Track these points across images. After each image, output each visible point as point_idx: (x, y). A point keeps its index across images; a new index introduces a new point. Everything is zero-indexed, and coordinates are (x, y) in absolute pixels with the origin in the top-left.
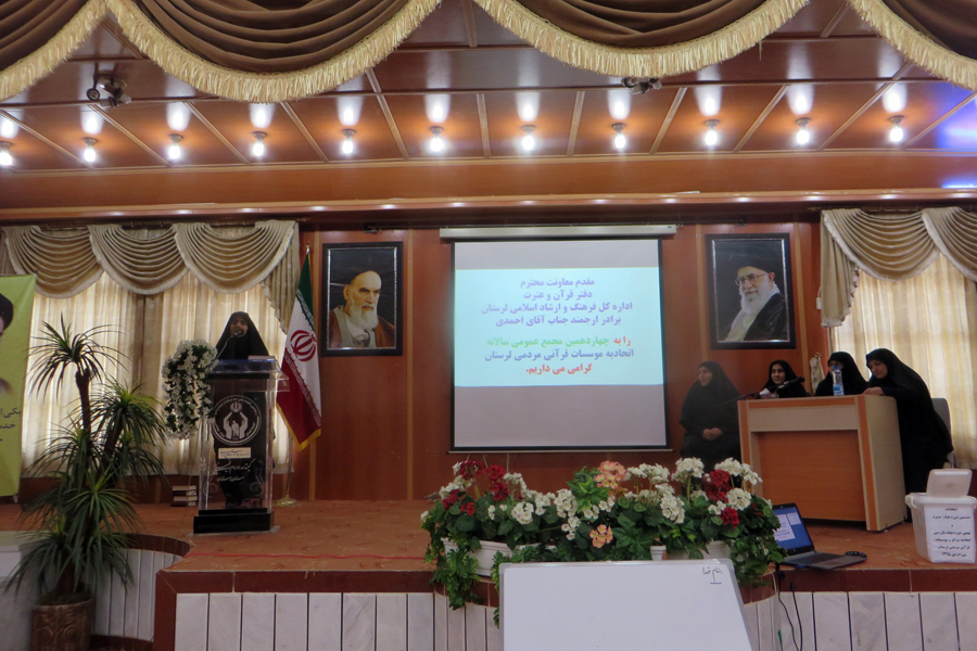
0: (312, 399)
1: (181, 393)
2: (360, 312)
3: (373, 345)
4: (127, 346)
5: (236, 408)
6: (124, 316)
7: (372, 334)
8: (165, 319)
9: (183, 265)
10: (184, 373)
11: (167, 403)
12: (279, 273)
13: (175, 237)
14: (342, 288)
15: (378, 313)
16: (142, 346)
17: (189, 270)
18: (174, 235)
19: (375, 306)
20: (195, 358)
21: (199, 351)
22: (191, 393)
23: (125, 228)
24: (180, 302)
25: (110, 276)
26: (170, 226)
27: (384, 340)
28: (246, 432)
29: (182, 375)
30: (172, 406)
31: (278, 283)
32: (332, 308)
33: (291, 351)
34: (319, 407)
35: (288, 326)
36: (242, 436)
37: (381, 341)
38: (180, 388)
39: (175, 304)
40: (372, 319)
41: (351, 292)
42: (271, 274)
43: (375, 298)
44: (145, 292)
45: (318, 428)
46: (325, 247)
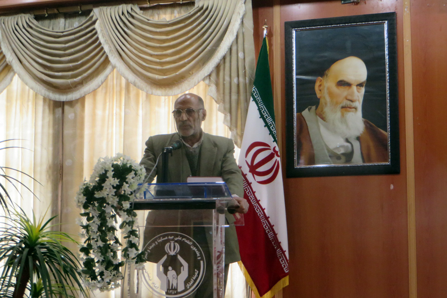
0: (275, 235)
1: (100, 229)
2: (339, 114)
3: (357, 160)
4: (45, 167)
5: (172, 249)
6: (39, 130)
7: (357, 145)
8: (87, 132)
9: (107, 61)
10: (102, 201)
11: (83, 242)
12: (227, 64)
13: (97, 26)
14: (314, 82)
15: (364, 116)
16: (62, 167)
17: (114, 67)
18: (94, 23)
19: (359, 104)
20: (116, 182)
21: (122, 172)
22: (113, 229)
23: (37, 18)
24: (104, 109)
25: (23, 80)
26: (90, 11)
27: (373, 152)
28: (187, 281)
29: (101, 205)
30: (90, 246)
31: (227, 78)
32: (300, 110)
33: (246, 170)
34: (285, 246)
35: (242, 136)
36: (181, 288)
37: (369, 155)
38: (99, 223)
39: (99, 112)
40: (356, 123)
41: (325, 86)
42: (218, 67)
43: (359, 95)
44: (63, 98)
45: (285, 275)
46: (289, 26)
